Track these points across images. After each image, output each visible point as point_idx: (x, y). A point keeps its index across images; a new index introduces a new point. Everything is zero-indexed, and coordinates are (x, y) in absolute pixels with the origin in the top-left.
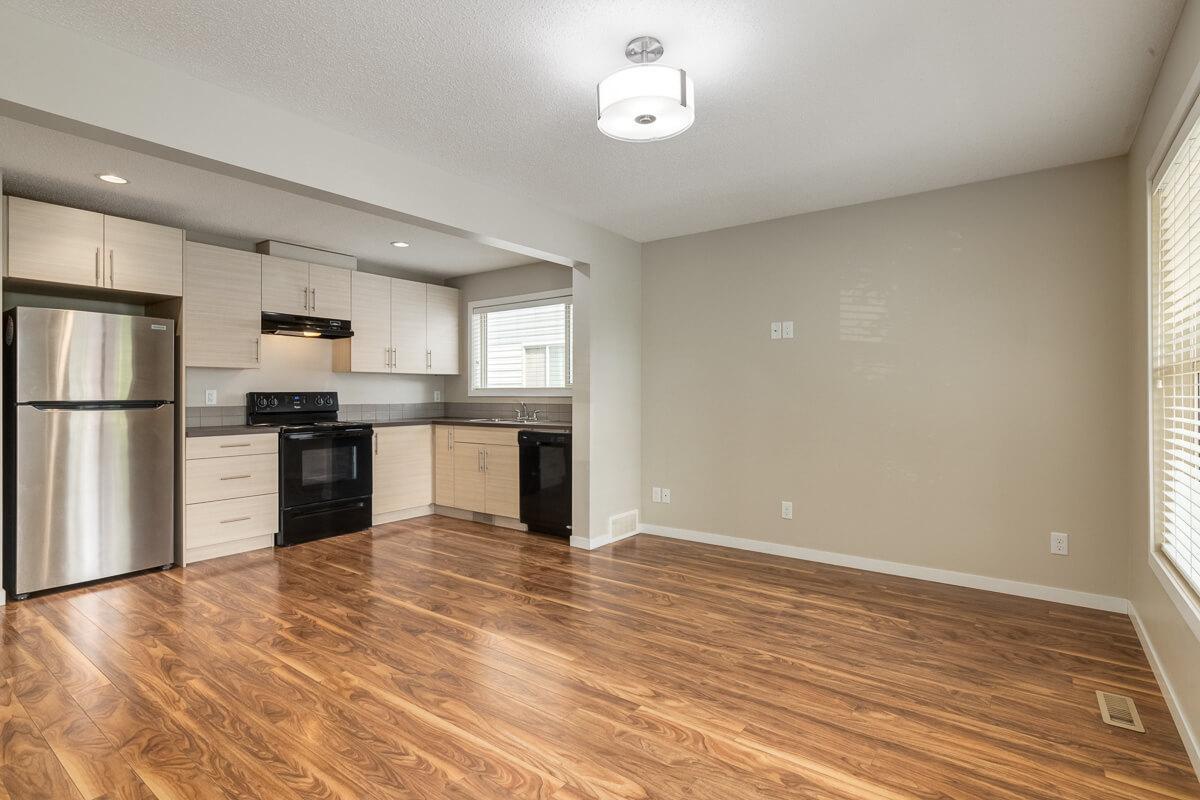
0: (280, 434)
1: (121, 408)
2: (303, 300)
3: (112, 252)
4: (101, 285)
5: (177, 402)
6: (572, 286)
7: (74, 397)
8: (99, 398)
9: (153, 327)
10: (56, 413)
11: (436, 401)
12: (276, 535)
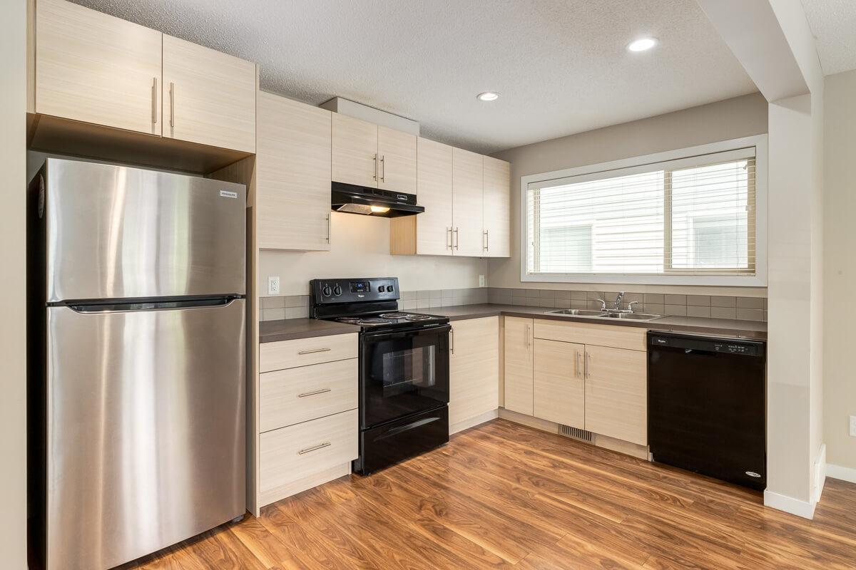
0: (359, 333)
1: (178, 307)
2: (372, 169)
3: (172, 85)
4: (158, 133)
5: (248, 296)
6: (766, 132)
7: (128, 293)
8: (154, 294)
9: (222, 193)
10: (107, 316)
11: (480, 286)
12: (353, 462)
